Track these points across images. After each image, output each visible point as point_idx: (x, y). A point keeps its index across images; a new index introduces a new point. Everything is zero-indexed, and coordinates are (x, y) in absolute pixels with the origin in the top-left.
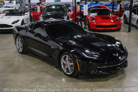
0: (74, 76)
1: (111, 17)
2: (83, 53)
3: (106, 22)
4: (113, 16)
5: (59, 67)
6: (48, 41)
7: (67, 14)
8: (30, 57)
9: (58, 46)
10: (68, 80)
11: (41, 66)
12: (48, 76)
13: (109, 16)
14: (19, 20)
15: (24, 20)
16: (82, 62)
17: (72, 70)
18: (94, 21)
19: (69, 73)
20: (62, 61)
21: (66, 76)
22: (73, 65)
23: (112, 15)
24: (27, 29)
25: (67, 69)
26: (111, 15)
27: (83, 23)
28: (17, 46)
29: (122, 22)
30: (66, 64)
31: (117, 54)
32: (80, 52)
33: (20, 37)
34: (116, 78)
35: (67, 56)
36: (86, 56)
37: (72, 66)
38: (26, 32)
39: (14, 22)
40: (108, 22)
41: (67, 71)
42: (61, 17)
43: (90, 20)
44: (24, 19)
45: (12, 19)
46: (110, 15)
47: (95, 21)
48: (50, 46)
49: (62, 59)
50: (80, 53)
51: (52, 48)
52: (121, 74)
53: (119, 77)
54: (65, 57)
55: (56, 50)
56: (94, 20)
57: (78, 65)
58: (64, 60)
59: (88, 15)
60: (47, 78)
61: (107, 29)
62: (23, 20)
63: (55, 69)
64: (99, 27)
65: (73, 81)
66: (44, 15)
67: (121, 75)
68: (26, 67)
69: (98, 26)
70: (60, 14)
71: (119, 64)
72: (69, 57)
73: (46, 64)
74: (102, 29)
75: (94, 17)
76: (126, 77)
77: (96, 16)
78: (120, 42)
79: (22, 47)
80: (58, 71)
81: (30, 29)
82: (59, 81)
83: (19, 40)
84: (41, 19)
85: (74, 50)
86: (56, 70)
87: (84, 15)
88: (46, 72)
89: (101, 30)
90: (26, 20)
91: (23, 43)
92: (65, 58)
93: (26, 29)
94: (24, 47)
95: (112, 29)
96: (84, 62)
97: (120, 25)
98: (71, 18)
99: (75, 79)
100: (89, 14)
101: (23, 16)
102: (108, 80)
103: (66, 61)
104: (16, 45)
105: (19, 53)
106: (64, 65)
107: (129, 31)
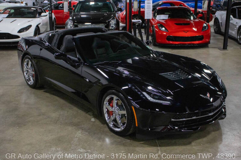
0: (128, 134)
1: (192, 22)
2: (144, 93)
3: (184, 31)
4: (197, 20)
5: (100, 116)
6: (80, 68)
7: (115, 16)
8: (48, 95)
9: (97, 78)
10: (116, 141)
11: (66, 112)
12: (79, 134)
13: (188, 20)
14: (30, 26)
15: (39, 26)
16: (141, 109)
17: (124, 124)
18: (164, 29)
19: (119, 128)
20: (106, 106)
21: (112, 134)
22: (125, 114)
23: (194, 19)
24: (42, 43)
25: (115, 120)
26: (192, 18)
27: (143, 31)
28: (25, 74)
29: (212, 31)
30: (112, 112)
31: (208, 95)
32: (139, 91)
33: (29, 59)
34: (205, 139)
35: (115, 97)
36: (150, 98)
37: (123, 116)
38: (41, 49)
39: (21, 29)
40: (188, 31)
41: (114, 124)
42: (105, 21)
43: (156, 27)
44: (40, 24)
45: (19, 24)
46: (190, 19)
47: (166, 29)
48: (83, 77)
49: (105, 103)
50: (139, 93)
51: (87, 80)
52: (214, 131)
53: (210, 137)
54: (112, 99)
55: (94, 85)
56: (162, 27)
57: (135, 114)
58: (109, 104)
59: (152, 19)
60: (77, 137)
61: (185, 44)
62: (37, 26)
63: (93, 120)
64: (172, 40)
65: (124, 145)
66: (75, 18)
67: (213, 133)
68: (39, 115)
69: (169, 38)
70: (104, 16)
71: (212, 114)
72: (118, 99)
73: (75, 109)
74: (177, 43)
75: (163, 21)
76: (224, 136)
77: (166, 21)
78: (211, 71)
79: (33, 77)
80: (98, 122)
81: (47, 44)
82: (99, 143)
83: (27, 64)
84: (70, 25)
85: (127, 87)
86: (94, 122)
87: (146, 18)
88: (75, 126)
89: (175, 44)
90: (43, 25)
91: (35, 69)
92: (110, 101)
93: (40, 43)
94: (36, 77)
95: (193, 44)
96: (146, 110)
97: (209, 37)
98: (123, 22)
99: (128, 141)
100: (154, 16)
101: (38, 19)
102: (190, 143)
103: (112, 107)
104: (23, 72)
105: (28, 87)
106: (110, 113)
107: (225, 47)
